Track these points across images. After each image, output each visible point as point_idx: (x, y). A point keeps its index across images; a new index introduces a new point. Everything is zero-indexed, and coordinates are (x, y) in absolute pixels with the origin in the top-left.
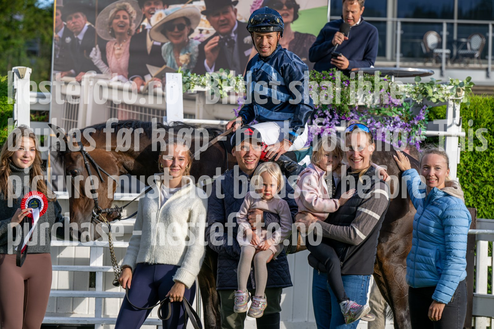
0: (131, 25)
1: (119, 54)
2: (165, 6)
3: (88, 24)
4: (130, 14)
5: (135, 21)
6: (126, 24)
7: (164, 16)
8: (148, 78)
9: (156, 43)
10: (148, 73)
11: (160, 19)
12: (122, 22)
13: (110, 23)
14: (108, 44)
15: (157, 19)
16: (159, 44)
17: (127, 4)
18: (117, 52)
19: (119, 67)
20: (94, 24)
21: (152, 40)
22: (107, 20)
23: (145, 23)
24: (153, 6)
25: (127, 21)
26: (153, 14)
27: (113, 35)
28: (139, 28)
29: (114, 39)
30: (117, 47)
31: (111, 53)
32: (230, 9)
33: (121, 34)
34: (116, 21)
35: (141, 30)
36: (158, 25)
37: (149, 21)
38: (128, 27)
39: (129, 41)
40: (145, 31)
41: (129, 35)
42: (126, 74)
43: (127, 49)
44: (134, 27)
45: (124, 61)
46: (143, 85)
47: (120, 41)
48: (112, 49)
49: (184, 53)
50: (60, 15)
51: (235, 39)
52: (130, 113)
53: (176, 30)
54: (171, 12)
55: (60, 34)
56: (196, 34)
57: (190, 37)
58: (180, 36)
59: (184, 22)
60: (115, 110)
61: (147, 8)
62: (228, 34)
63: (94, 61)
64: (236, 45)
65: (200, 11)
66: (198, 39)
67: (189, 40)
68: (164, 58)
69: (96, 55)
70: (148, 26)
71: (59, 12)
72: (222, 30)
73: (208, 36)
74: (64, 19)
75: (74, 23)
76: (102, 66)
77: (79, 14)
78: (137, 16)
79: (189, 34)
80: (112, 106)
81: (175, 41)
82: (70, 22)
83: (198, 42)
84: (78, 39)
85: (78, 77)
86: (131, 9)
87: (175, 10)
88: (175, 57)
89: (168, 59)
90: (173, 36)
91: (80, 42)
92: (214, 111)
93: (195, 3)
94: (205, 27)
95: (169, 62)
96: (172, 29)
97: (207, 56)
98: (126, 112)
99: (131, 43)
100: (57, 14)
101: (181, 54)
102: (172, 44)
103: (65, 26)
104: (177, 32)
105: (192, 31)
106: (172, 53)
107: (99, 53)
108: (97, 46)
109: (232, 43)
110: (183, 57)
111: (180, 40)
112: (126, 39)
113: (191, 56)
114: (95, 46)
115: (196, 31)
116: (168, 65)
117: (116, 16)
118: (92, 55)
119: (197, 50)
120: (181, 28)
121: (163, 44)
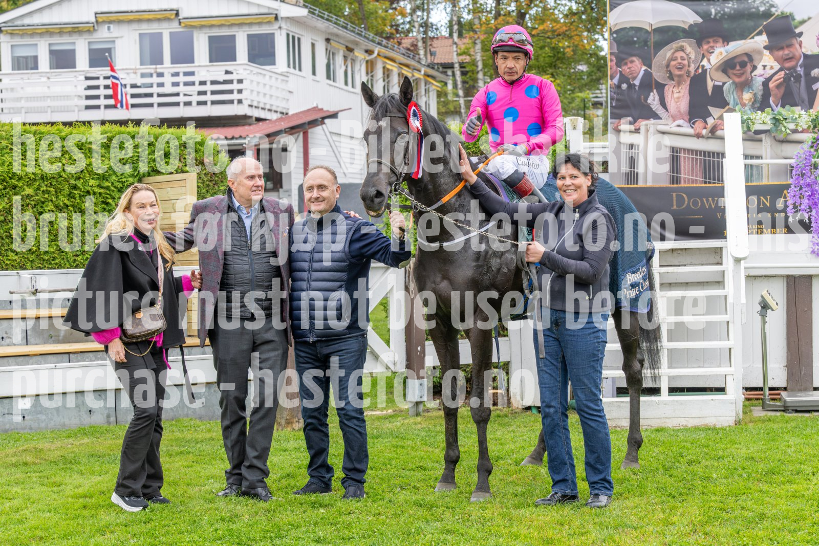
0: (689, 66)
1: (678, 98)
2: (725, 43)
3: (644, 68)
4: (687, 55)
5: (693, 62)
6: (684, 65)
7: (724, 54)
8: (710, 121)
9: (717, 83)
10: (710, 115)
11: (721, 57)
12: (680, 63)
13: (668, 66)
14: (666, 87)
15: (717, 58)
16: (721, 84)
17: (684, 44)
18: (676, 95)
19: (679, 112)
20: (651, 68)
21: (712, 80)
22: (664, 62)
23: (705, 62)
24: (712, 44)
25: (686, 62)
26: (713, 52)
27: (671, 78)
28: (698, 68)
29: (673, 82)
30: (676, 90)
31: (670, 97)
32: (794, 41)
33: (680, 76)
34: (673, 63)
35: (700, 71)
36: (718, 64)
37: (709, 60)
38: (687, 68)
39: (688, 83)
40: (705, 71)
41: (688, 76)
42: (687, 118)
43: (687, 92)
44: (692, 69)
45: (684, 105)
46: (705, 128)
47: (679, 84)
48: (670, 93)
49: (748, 92)
50: (615, 61)
51: (802, 73)
52: (693, 158)
53: (738, 68)
54: (731, 50)
55: (616, 81)
56: (759, 71)
57: (753, 74)
58: (743, 74)
59: (746, 59)
60: (677, 156)
61: (705, 47)
62: (793, 68)
63: (652, 107)
64: (803, 80)
65: (763, 46)
66: (762, 76)
67: (752, 77)
68: (727, 98)
69: (654, 100)
70: (707, 66)
71: (614, 59)
72: (788, 65)
73: (773, 71)
74: (618, 64)
75: (629, 68)
76: (660, 111)
77: (634, 59)
78: (696, 57)
79: (752, 72)
80: (673, 152)
81: (737, 80)
82: (625, 68)
83: (762, 79)
84: (635, 85)
85: (636, 124)
86: (689, 49)
87: (736, 47)
88: (738, 96)
89: (731, 98)
90: (735, 74)
91: (637, 88)
92: (782, 151)
93: (757, 38)
94: (769, 62)
95: (732, 103)
96: (734, 67)
97: (772, 93)
98: (688, 158)
99: (691, 85)
100: (611, 61)
101: (744, 93)
102: (734, 83)
103: (620, 72)
104: (739, 70)
105: (755, 68)
106: (735, 92)
107: (657, 98)
108: (655, 91)
109: (798, 78)
110: (747, 96)
111: (743, 79)
112: (685, 81)
113: (755, 95)
114: (652, 91)
115: (760, 67)
116: (731, 106)
117: (673, 59)
118: (649, 101)
119: (761, 87)
120: (743, 65)
121: (724, 84)
